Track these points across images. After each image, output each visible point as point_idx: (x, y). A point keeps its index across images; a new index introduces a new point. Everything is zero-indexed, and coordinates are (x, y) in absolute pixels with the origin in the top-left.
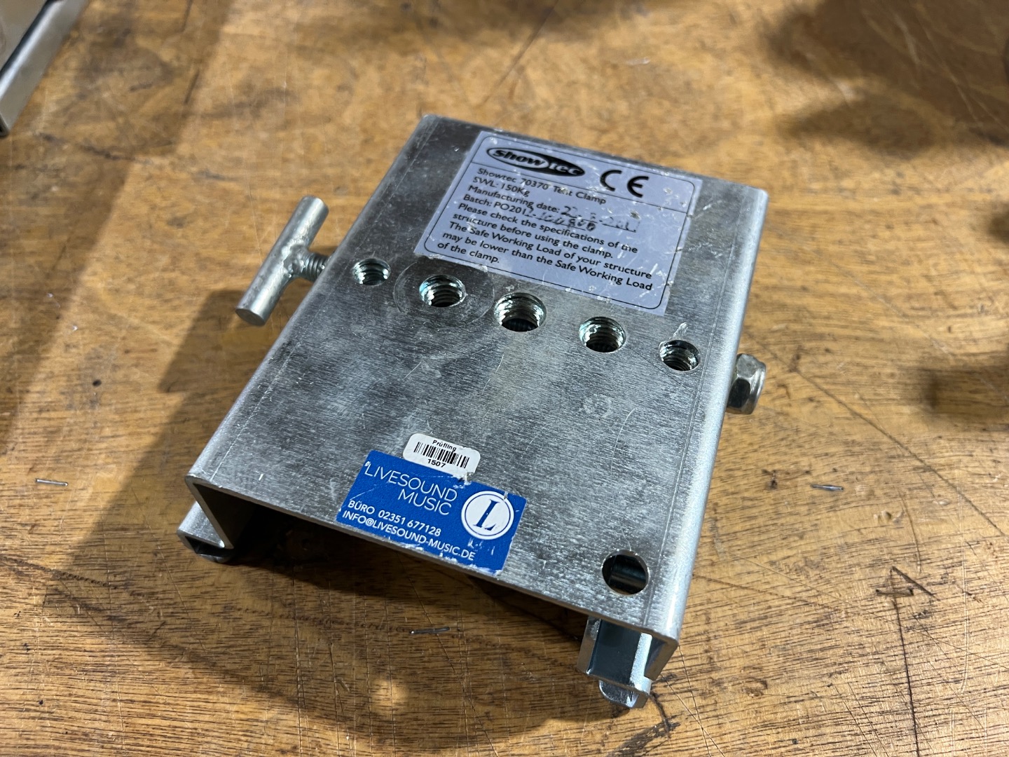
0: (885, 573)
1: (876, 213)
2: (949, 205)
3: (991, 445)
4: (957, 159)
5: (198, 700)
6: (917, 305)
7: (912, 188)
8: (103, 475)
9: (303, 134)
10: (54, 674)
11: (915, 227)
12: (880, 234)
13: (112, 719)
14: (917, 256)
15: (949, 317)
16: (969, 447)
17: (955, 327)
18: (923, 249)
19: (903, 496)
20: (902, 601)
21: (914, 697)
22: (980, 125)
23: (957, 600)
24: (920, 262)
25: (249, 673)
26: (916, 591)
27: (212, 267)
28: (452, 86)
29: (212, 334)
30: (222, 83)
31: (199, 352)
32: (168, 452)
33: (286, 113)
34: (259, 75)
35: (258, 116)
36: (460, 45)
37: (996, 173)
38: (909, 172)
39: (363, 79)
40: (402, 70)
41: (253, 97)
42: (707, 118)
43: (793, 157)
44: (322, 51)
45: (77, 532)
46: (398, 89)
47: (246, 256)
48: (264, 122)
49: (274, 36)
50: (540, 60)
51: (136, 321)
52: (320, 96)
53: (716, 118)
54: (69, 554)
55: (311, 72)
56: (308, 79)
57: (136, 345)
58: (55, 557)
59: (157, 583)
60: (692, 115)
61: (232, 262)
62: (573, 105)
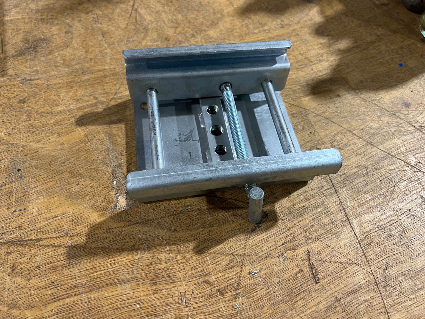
1: (277, 36)
2: (301, 27)
3: (334, 103)
4: (299, 11)
5: (111, 261)
6: (300, 64)
7: (287, 25)
8: (38, 201)
9: (59, 54)
10: (53, 272)
11: (292, 38)
13: (82, 278)
14: (296, 48)
15: (311, 65)
16: (328, 105)
17: (314, 68)
18: (296, 45)
19: (313, 126)
24: (297, 49)
25: (125, 247)
27: (45, 115)
28: (112, 22)
29: (57, 139)
30: (14, 41)
31: (55, 147)
32: (61, 186)
33: (48, 47)
34: (29, 34)
35: (36, 52)
36: (108, 5)
37: (312, 13)
38: (285, 19)
39: (74, 27)
40: (88, 20)
41: (30, 44)
42: (212, 15)
43: (245, 22)
44: (51, 19)
45: (38, 224)
46: (90, 28)
47: (58, 107)
48: (40, 53)
49: (28, 17)
50: (142, 5)
51: (24, 143)
52: (59, 37)
53: (214, 14)
54: (39, 232)
55: (51, 29)
56: (50, 31)
57: (28, 152)
58: (34, 235)
59: (78, 230)
60: (206, 14)
61: (53, 111)
62: (161, 20)
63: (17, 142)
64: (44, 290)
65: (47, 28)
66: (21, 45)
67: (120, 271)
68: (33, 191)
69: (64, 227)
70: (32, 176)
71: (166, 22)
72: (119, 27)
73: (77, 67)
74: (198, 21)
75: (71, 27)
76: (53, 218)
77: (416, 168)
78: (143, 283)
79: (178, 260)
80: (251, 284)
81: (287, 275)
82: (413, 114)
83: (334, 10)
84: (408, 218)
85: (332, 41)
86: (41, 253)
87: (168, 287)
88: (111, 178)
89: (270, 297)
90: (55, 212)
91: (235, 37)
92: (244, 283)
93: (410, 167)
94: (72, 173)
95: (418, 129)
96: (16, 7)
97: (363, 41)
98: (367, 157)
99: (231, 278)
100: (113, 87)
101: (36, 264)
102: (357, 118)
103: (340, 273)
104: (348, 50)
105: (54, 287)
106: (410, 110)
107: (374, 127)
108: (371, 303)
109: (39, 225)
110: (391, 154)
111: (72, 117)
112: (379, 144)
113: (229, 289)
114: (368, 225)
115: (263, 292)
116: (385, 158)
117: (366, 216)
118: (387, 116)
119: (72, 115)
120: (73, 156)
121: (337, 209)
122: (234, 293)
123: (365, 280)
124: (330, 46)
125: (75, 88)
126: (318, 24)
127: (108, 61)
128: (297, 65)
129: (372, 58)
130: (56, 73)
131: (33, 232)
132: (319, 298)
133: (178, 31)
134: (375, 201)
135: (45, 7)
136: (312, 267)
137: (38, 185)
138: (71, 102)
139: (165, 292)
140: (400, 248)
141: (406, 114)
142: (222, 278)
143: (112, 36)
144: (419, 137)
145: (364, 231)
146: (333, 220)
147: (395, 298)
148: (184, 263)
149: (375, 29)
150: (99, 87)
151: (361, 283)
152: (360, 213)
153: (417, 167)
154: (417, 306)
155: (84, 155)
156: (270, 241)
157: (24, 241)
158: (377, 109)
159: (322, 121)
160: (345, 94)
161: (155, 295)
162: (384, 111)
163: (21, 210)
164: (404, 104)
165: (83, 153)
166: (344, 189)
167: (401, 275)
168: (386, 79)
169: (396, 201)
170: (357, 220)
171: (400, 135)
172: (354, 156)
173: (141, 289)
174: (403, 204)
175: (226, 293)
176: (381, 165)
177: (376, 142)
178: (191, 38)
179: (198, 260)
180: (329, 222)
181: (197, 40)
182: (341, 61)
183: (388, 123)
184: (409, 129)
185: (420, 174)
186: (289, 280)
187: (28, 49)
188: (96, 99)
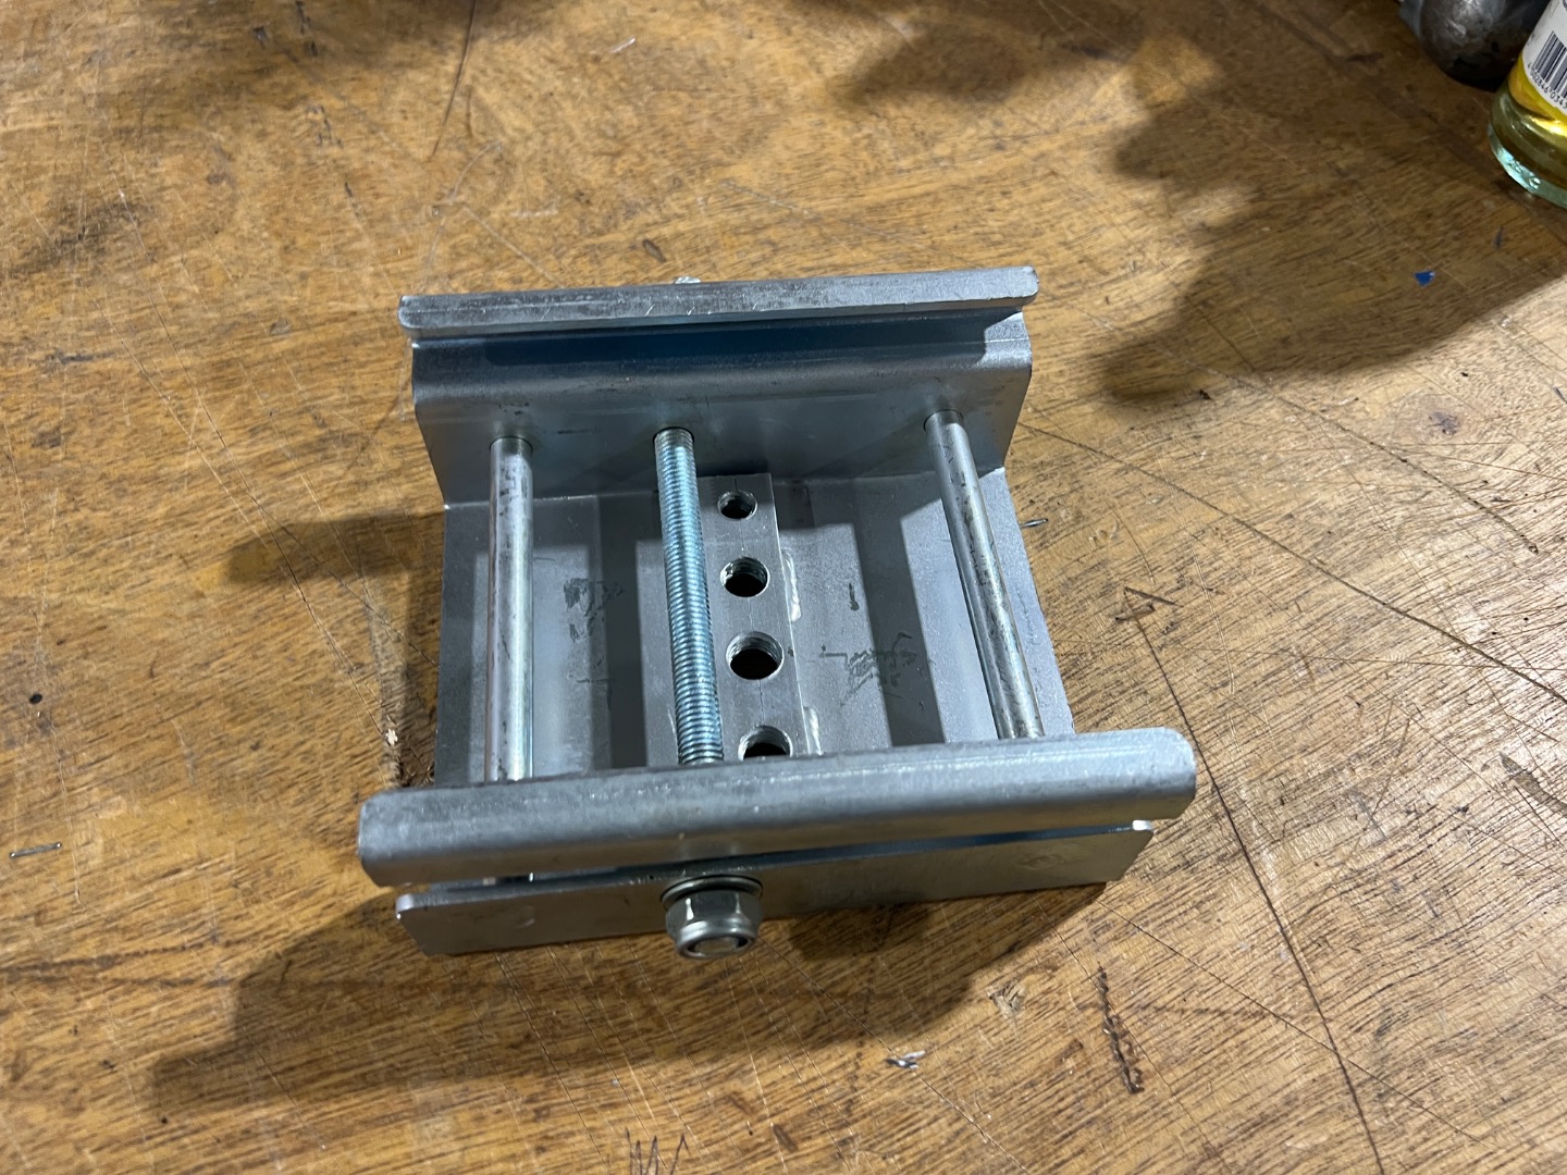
0: (1119, 596)
1: (981, 179)
2: (1066, 148)
3: (1188, 421)
4: (1056, 87)
6: (1063, 282)
7: (1016, 138)
8: (107, 815)
9: (183, 261)
11: (1034, 185)
12: (998, 205)
14: (1047, 221)
15: (1102, 286)
16: (1165, 430)
17: (1112, 296)
18: (1050, 211)
19: (1113, 507)
20: (1146, 620)
21: (1188, 716)
22: (1071, 36)
23: (1200, 601)
24: (1052, 227)
25: (430, 978)
26: (1157, 605)
27: (134, 488)
28: (379, 138)
29: (178, 579)
30: (18, 214)
31: (171, 609)
32: (192, 754)
33: (144, 235)
34: (72, 188)
35: (101, 251)
36: (365, 74)
37: (1105, 93)
38: (1007, 118)
39: (241, 159)
40: (293, 131)
41: (79, 224)
42: (744, 104)
43: (866, 131)
44: (158, 128)
45: (108, 899)
46: (300, 160)
47: (178, 458)
48: (115, 258)
49: (69, 123)
50: (490, 71)
51: (54, 596)
52: (186, 198)
53: (754, 101)
54: (108, 931)
55: (156, 165)
56: (153, 176)
57: (71, 629)
58: (92, 942)
59: (257, 918)
60: (721, 104)
61: (162, 472)
62: (561, 126)
63: (32, 593)
64: (132, 1149)
65: (139, 165)
66: (44, 226)
67: (414, 1070)
68: (89, 777)
69: (204, 911)
70: (85, 719)
71: (579, 134)
72: (407, 155)
73: (251, 306)
74: (693, 129)
75: (230, 157)
76: (165, 876)
77: (1483, 653)
78: (499, 1112)
79: (628, 1022)
80: (894, 1104)
81: (1026, 1067)
82: (1470, 456)
83: (1181, 83)
84: (1459, 839)
85: (1176, 196)
86: (119, 1009)
87: (588, 1124)
88: (378, 718)
89: (964, 1147)
90: (171, 852)
91: (827, 186)
92: (868, 1101)
93: (1463, 652)
94: (233, 703)
95: (1489, 511)
96: (23, 85)
97: (1290, 194)
98: (1308, 618)
99: (820, 1082)
100: (383, 377)
101: (101, 1053)
102: (1270, 475)
103: (1216, 1052)
104: (1235, 228)
105: (166, 1136)
106: (1459, 441)
107: (1331, 506)
108: (1332, 1158)
109: (110, 906)
110: (1395, 605)
111: (235, 494)
112: (1350, 567)
113: (815, 1124)
114: (1316, 869)
115: (941, 1129)
116: (1371, 621)
117: (1306, 835)
118: (1376, 465)
119: (234, 488)
120: (237, 640)
121: (1204, 813)
122: (832, 1138)
123: (1310, 1076)
124: (1170, 213)
125: (246, 387)
126: (1127, 132)
127: (367, 281)
128: (1054, 285)
129: (1321, 253)
130: (173, 329)
131: (88, 930)
132: (1142, 1147)
133: (621, 166)
134: (1340, 779)
135: (134, 88)
136: (1116, 1033)
137: (107, 753)
138: (230, 437)
139: (580, 1143)
140: (1432, 950)
141: (1443, 459)
142: (787, 1085)
143: (382, 188)
144: (1492, 542)
145: (1303, 891)
146: (1192, 855)
147: (1419, 1138)
148: (649, 1031)
149: (1327, 149)
150: (334, 381)
151: (1292, 1087)
152: (1289, 825)
153: (1487, 652)
154: (1496, 1163)
155: (278, 634)
156: (963, 942)
157: (55, 965)
158: (1342, 440)
159: (1146, 491)
160: (1225, 390)
161: (543, 1157)
162: (1369, 447)
163: (45, 850)
164: (1437, 421)
165: (275, 629)
166: (1227, 740)
167: (1438, 1051)
168: (1373, 330)
169: (1415, 778)
170: (1278, 851)
171: (1426, 534)
172: (1260, 615)
173: (493, 1136)
174: (1440, 788)
175: (804, 1140)
176: (1360, 644)
177: (1341, 562)
178: (670, 191)
179: (701, 1019)
180: (1175, 864)
181: (690, 199)
182: (1209, 269)
183: (1380, 491)
184: (1456, 512)
185: (1498, 675)
186: (1032, 1084)
187: (69, 242)
188: (323, 425)
